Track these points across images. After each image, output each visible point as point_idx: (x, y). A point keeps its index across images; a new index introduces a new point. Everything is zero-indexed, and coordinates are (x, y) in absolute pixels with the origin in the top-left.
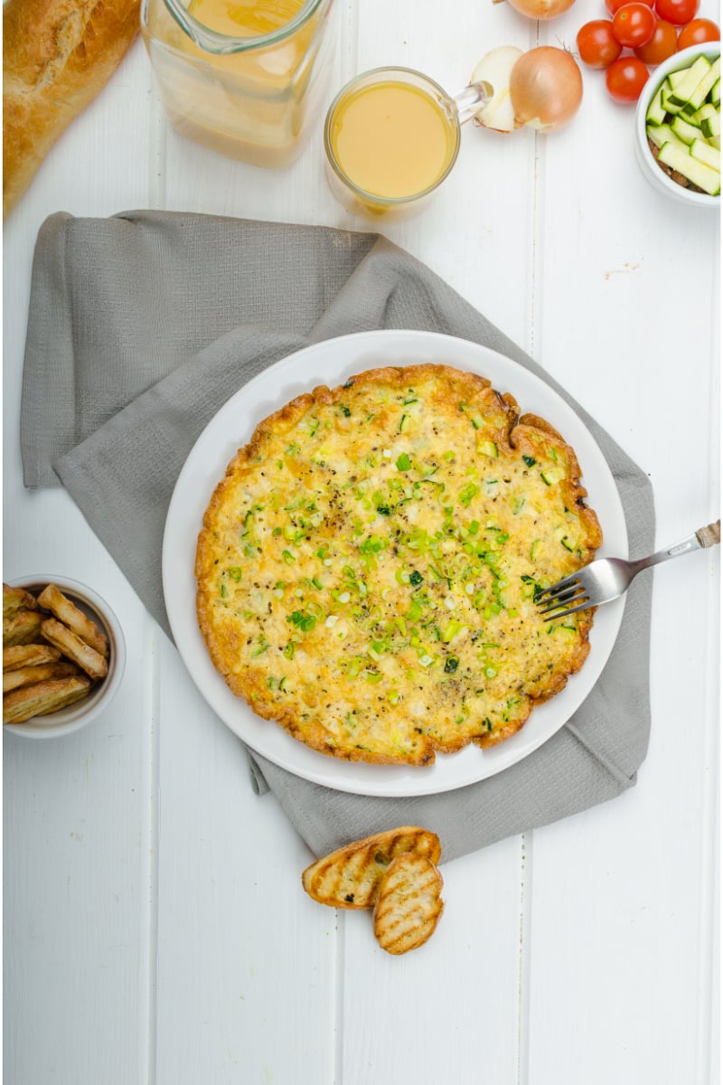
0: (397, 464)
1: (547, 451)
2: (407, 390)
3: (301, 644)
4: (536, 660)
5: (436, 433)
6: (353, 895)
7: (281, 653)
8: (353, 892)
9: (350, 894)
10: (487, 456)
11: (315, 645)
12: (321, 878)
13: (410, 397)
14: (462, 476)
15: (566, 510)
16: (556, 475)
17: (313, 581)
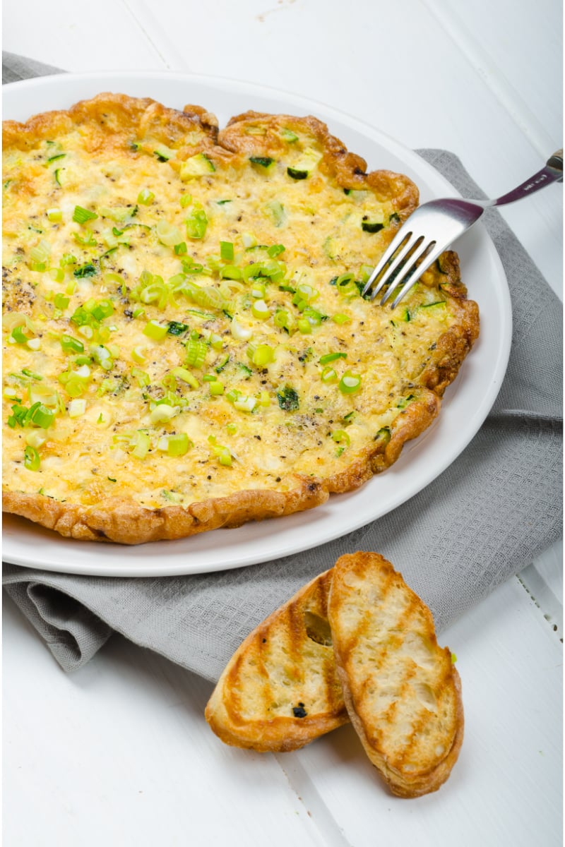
0: (75, 220)
1: (277, 134)
2: (43, 144)
3: (43, 446)
4: (408, 353)
5: (113, 180)
6: (301, 705)
7: (20, 466)
8: (299, 699)
9: (296, 705)
10: (199, 178)
11: (68, 442)
12: (235, 690)
13: (53, 151)
14: (177, 213)
15: (347, 191)
16: (309, 161)
17: (24, 372)
